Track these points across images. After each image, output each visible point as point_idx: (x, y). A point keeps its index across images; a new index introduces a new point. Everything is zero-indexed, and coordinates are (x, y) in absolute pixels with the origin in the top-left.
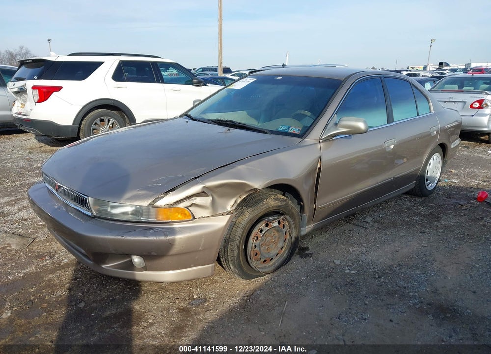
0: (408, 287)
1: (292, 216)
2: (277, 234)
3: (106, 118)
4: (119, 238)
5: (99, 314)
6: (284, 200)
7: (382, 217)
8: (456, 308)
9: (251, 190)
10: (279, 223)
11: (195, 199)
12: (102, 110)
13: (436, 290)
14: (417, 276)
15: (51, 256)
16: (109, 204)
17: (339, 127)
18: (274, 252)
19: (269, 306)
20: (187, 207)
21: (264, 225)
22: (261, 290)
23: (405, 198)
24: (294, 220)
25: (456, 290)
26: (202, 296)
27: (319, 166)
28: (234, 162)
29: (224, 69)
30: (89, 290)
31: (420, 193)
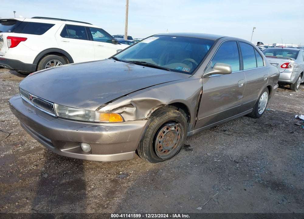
0: (254, 171)
1: (183, 124)
2: (173, 135)
3: (55, 61)
4: (75, 131)
5: (57, 182)
6: (179, 114)
7: (233, 129)
8: (284, 184)
9: (160, 105)
10: (175, 128)
11: (126, 108)
12: (53, 55)
13: (271, 173)
14: (258, 164)
15: (23, 145)
16: (67, 108)
17: (214, 69)
18: (170, 146)
19: (168, 180)
20: (120, 114)
21: (166, 129)
22: (162, 170)
23: (245, 118)
24: (184, 127)
25: (283, 173)
26: (125, 172)
27: (201, 93)
28: (150, 87)
29: (128, 37)
30: (50, 166)
31: (255, 116)
